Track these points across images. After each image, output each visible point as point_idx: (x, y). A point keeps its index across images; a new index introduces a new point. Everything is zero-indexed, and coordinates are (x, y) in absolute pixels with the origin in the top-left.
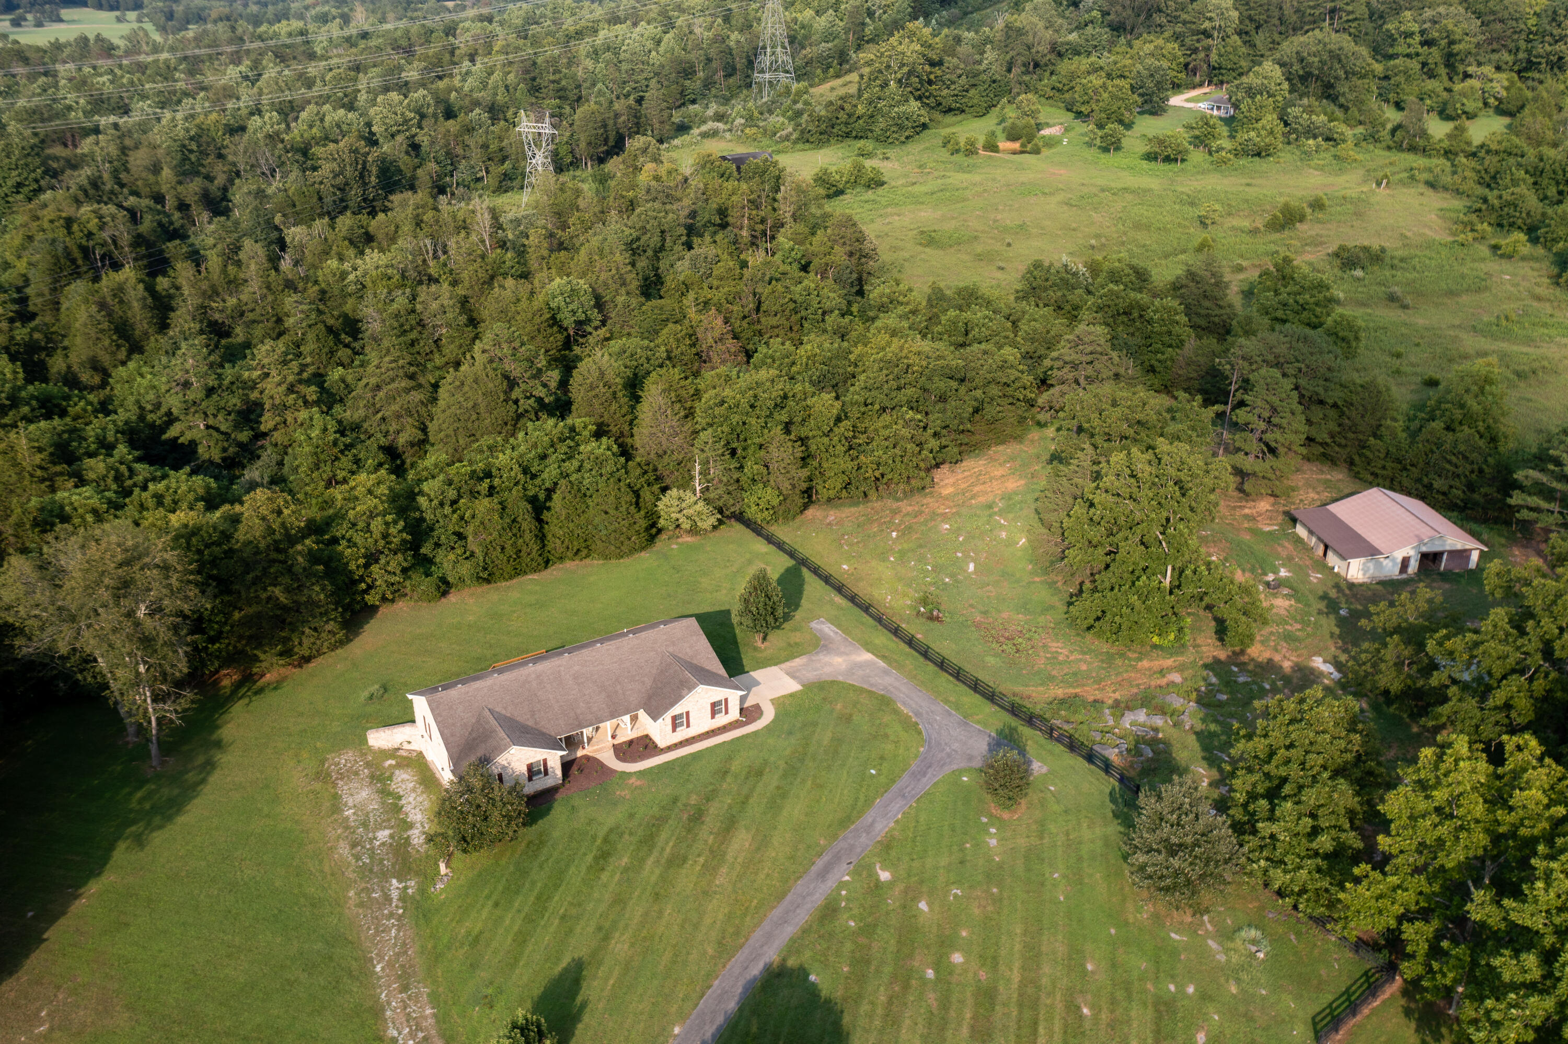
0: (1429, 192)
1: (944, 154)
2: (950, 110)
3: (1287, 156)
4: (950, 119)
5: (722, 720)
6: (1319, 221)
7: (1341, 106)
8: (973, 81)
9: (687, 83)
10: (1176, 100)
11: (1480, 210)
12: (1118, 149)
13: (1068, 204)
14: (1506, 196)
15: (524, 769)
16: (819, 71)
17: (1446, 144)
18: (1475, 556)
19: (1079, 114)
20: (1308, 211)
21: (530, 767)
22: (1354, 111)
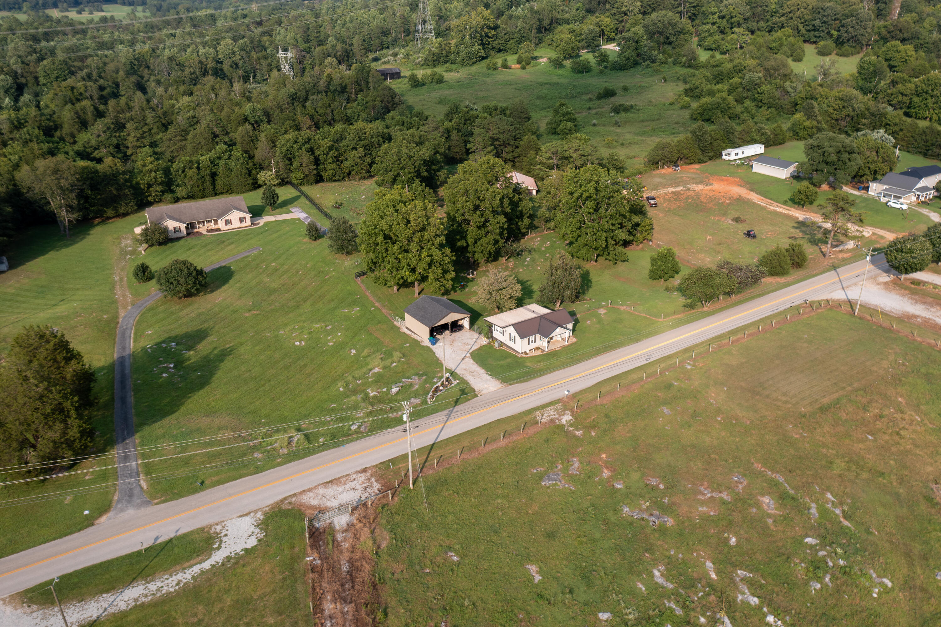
0: (679, 84)
1: (485, 69)
2: (500, 51)
4: (500, 55)
5: (244, 225)
6: (620, 96)
8: (511, 36)
20: (620, 92)
21: (175, 228)
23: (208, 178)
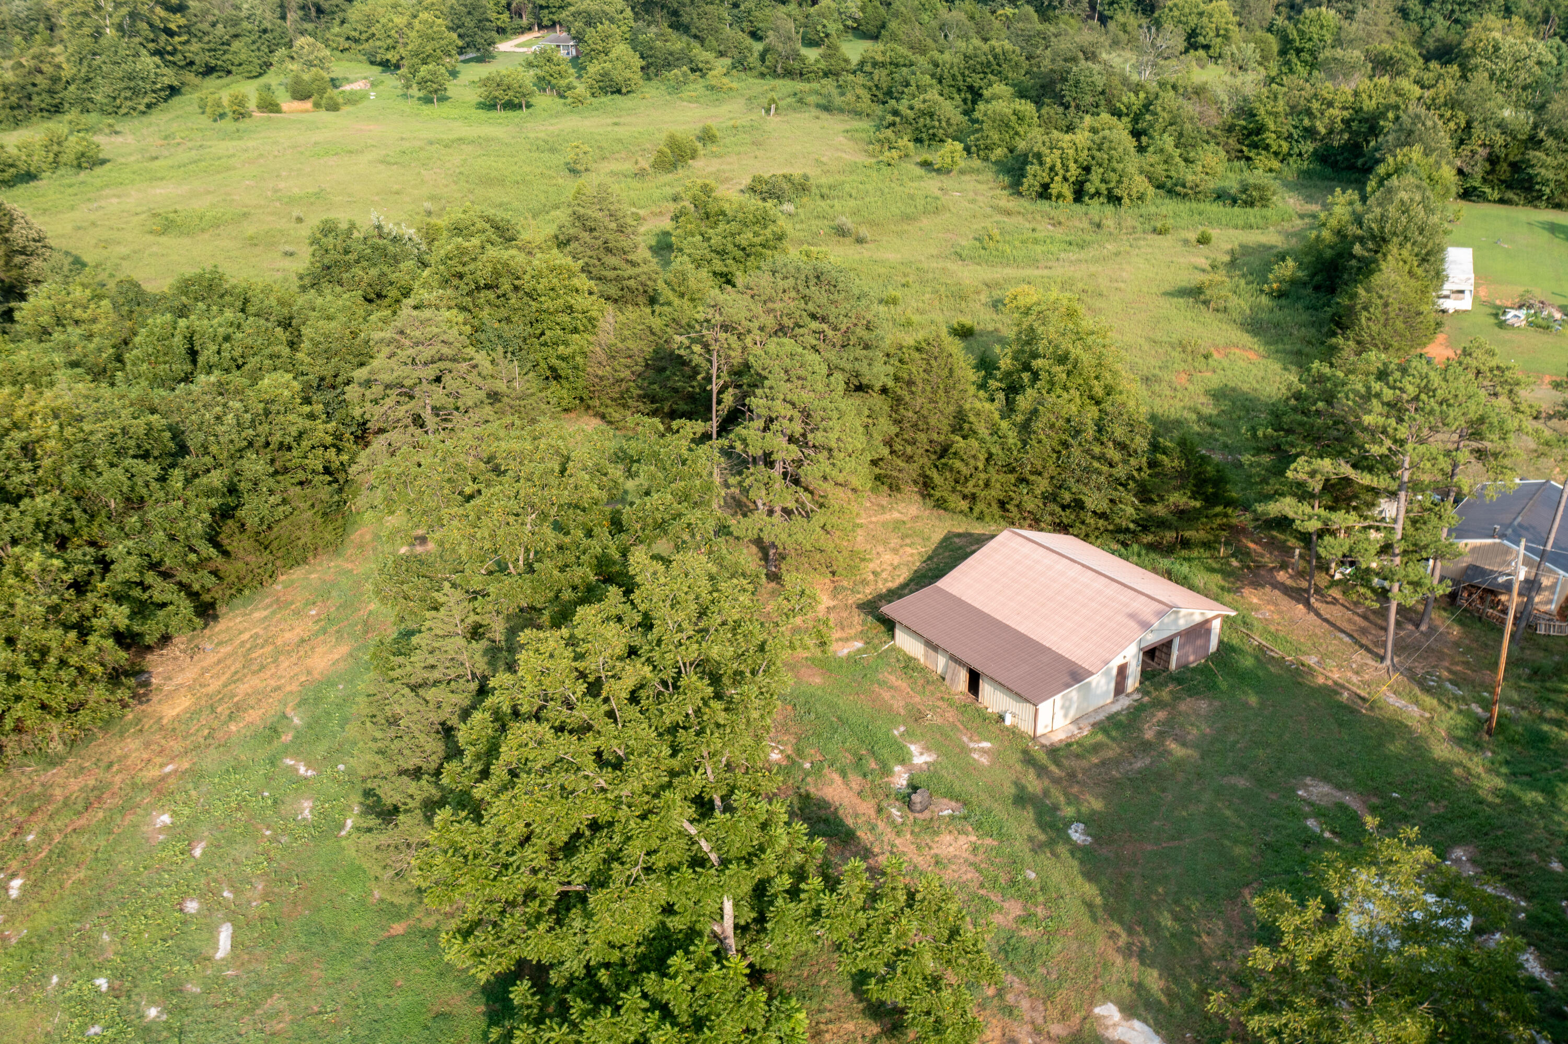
0: (825, 115)
1: (204, 121)
2: (209, 71)
3: (653, 91)
4: (210, 81)
6: (715, 155)
7: (696, 37)
8: (233, 31)
10: (505, 46)
11: (894, 124)
12: (443, 99)
13: (384, 161)
14: (917, 103)
16: (18, 38)
17: (823, 65)
18: (1216, 625)
19: (385, 65)
20: (699, 145)
22: (711, 41)
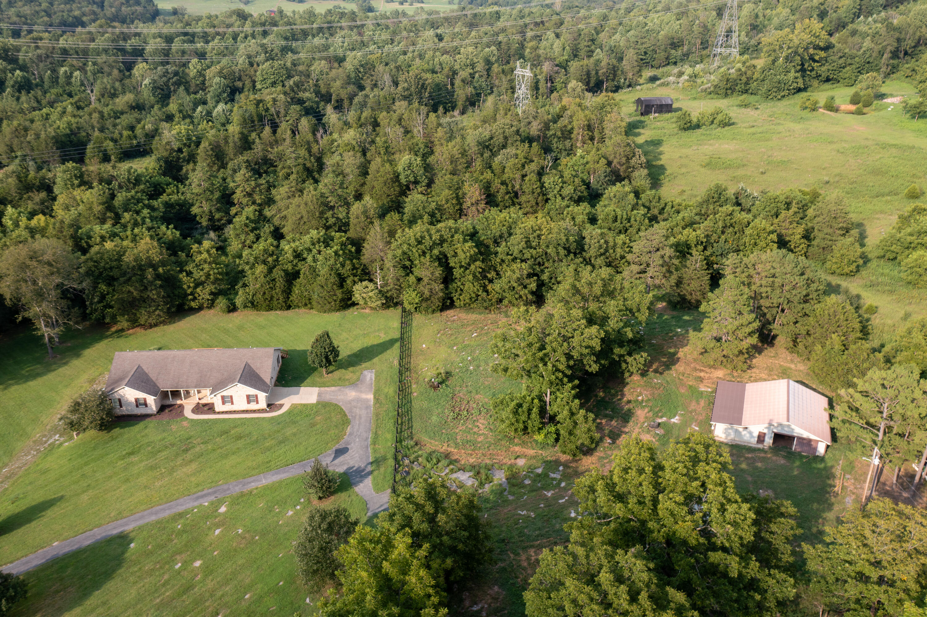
1: (797, 110)
2: (828, 80)
4: (827, 86)
5: (253, 406)
8: (849, 61)
9: (673, 51)
13: (839, 151)
15: (134, 401)
18: (822, 447)
21: (137, 400)
23: (280, 283)
